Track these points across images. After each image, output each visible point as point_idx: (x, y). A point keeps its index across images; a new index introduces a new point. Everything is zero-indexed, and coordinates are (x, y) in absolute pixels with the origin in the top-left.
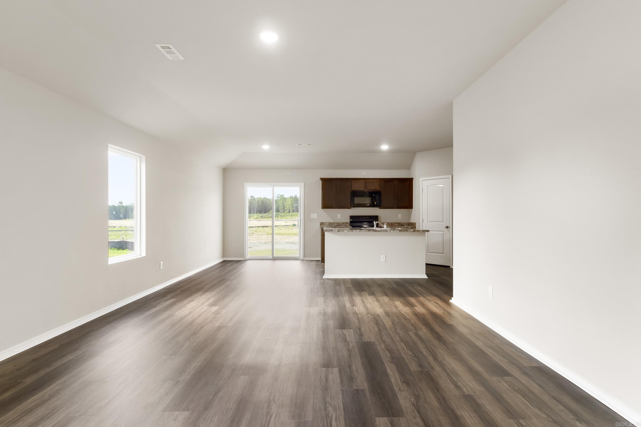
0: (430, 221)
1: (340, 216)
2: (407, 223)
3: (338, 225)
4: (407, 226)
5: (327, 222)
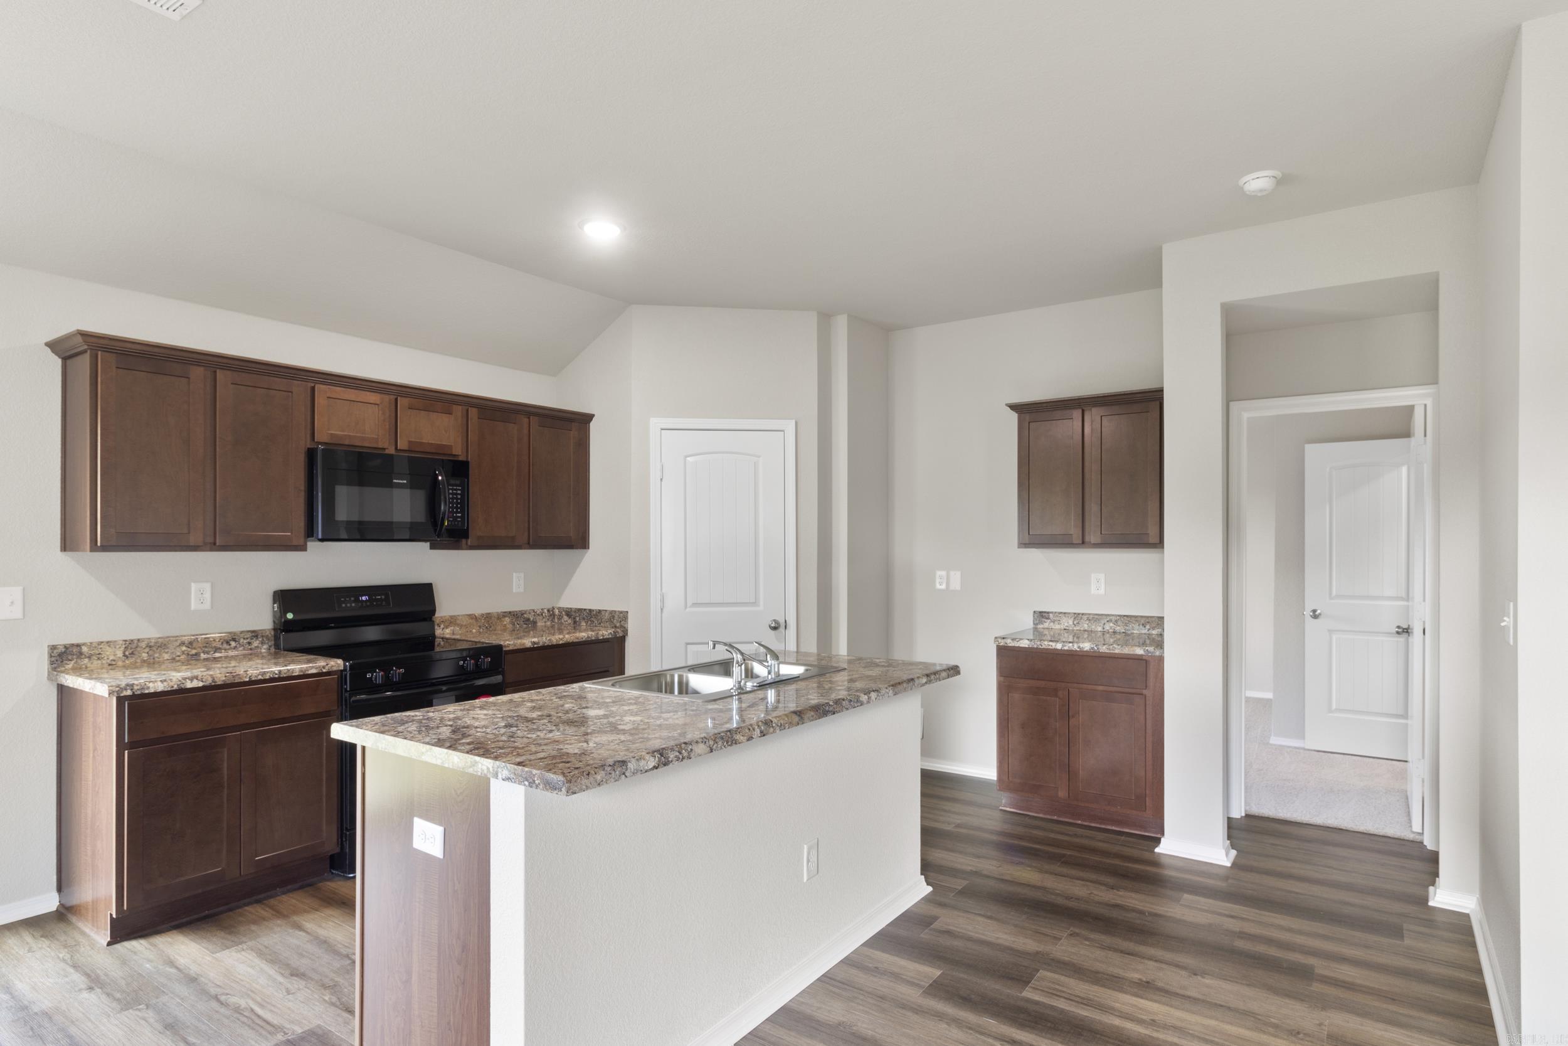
0: (695, 605)
1: (208, 595)
3: (194, 652)
4: (545, 622)
5: (108, 642)
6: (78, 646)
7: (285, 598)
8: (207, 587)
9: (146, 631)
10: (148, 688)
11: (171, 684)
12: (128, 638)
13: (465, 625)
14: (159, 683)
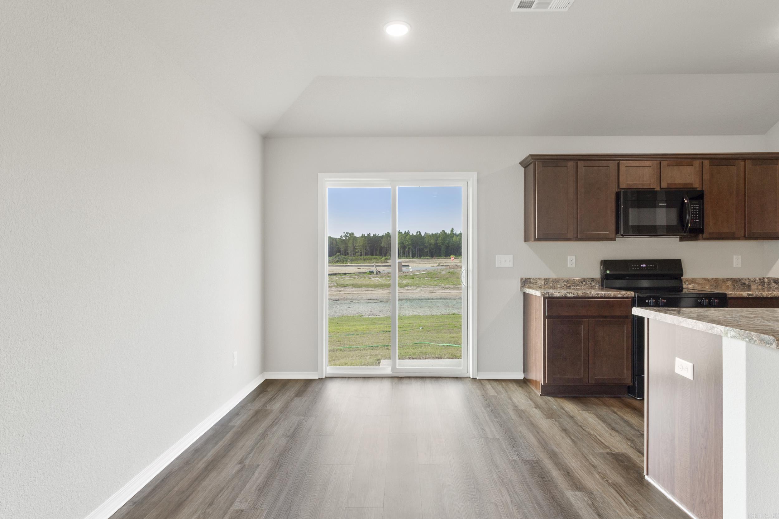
1: (574, 261)
2: (760, 279)
3: (569, 285)
4: (757, 286)
5: (539, 278)
6: (530, 279)
7: (606, 264)
8: (574, 257)
9: (553, 275)
10: (554, 295)
11: (562, 294)
12: (546, 277)
13: (701, 284)
14: (558, 293)
